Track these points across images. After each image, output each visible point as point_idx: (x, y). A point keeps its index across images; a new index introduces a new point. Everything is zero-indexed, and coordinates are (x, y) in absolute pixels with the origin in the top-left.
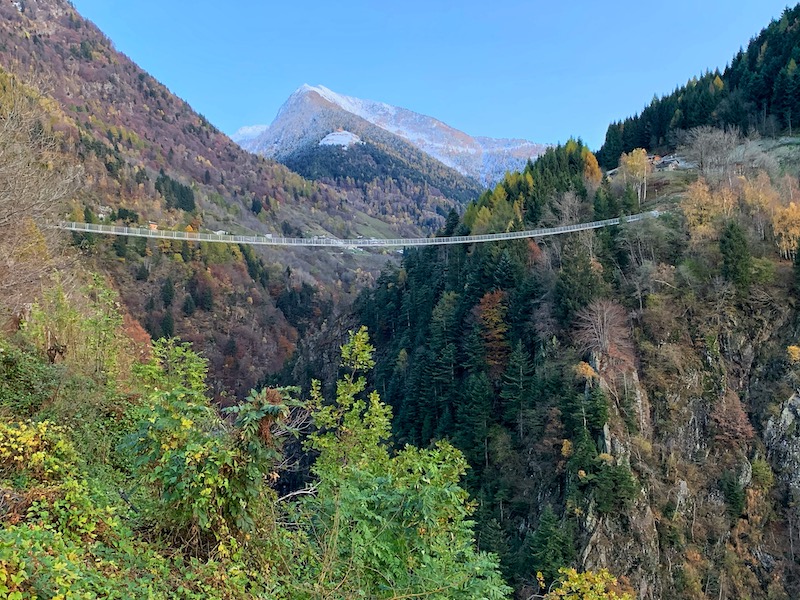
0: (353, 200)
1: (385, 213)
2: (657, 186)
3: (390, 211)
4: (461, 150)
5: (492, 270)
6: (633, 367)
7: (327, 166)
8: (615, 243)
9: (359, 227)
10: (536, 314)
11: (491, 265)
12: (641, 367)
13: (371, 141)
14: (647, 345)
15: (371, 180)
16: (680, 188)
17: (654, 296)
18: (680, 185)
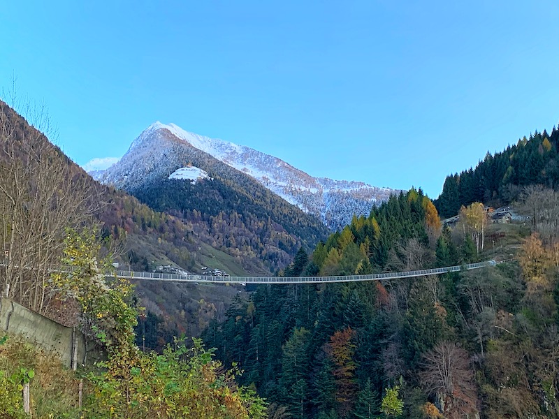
0: (199, 232)
1: (229, 245)
2: (493, 237)
3: (234, 244)
4: (303, 189)
5: (342, 309)
6: (476, 409)
7: (175, 199)
8: (457, 289)
9: (204, 258)
10: (384, 354)
11: (341, 304)
12: (483, 409)
13: (218, 177)
14: (487, 388)
15: (217, 213)
16: (515, 240)
17: (494, 342)
18: (515, 237)
